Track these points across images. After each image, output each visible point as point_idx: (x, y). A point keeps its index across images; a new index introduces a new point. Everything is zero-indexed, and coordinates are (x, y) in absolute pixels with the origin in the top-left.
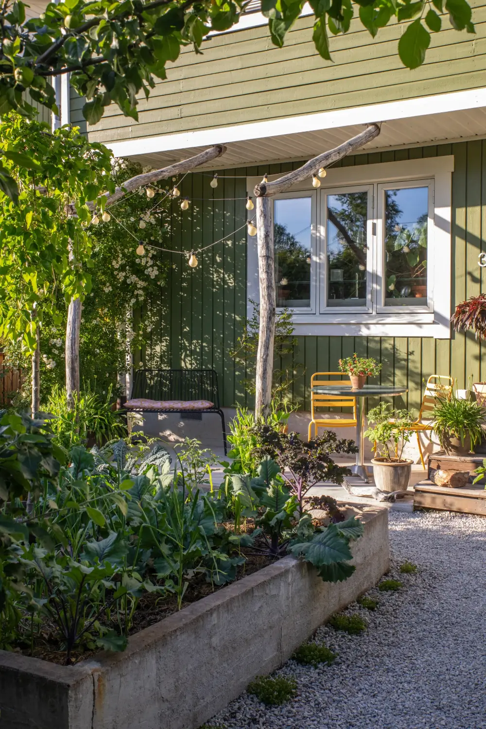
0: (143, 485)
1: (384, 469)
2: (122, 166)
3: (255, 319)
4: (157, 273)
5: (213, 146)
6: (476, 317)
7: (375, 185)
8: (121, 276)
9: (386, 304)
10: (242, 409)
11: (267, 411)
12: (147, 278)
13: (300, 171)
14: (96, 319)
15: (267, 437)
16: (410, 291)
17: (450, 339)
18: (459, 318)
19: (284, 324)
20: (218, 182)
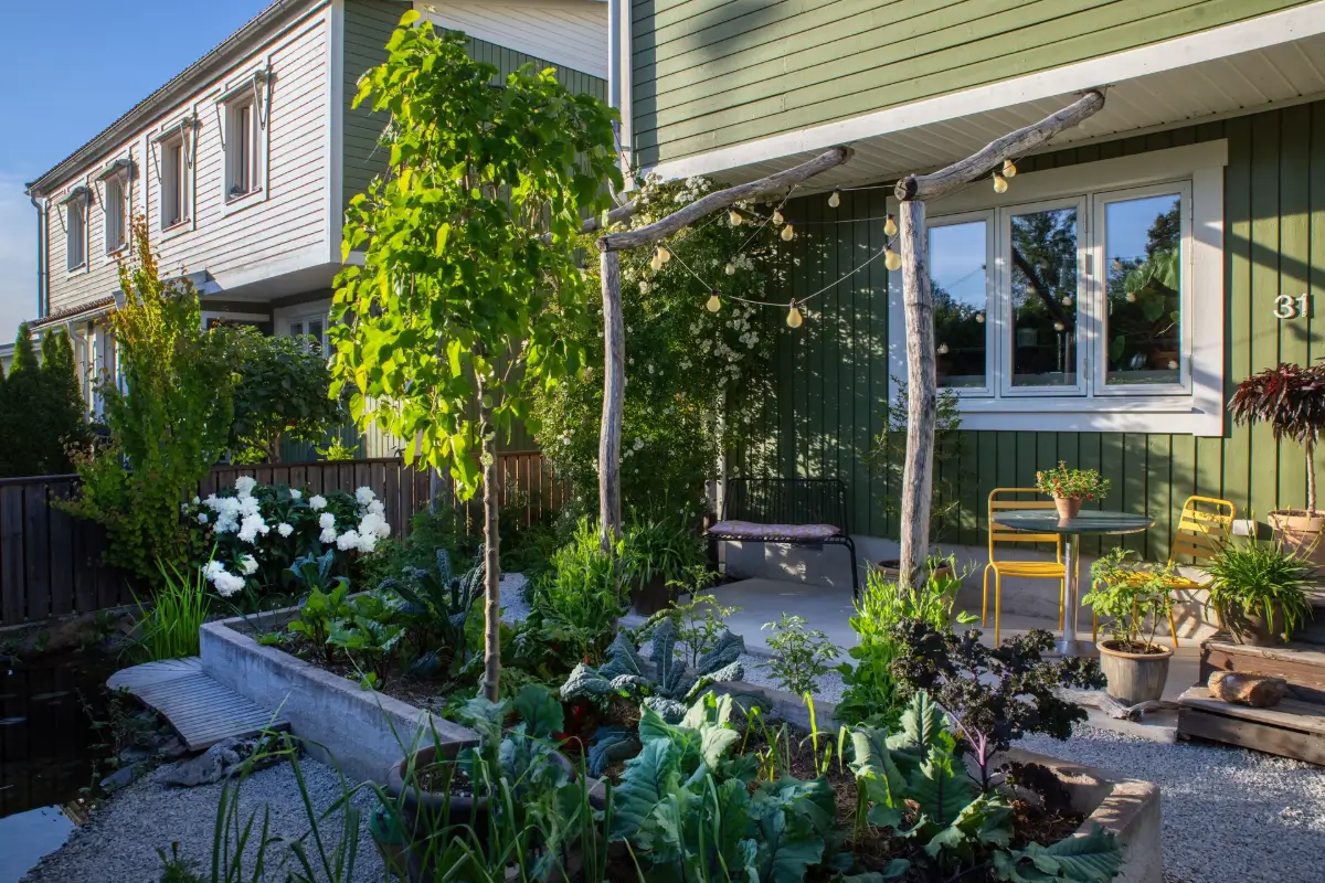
0: (664, 763)
1: (1121, 663)
2: (702, 188)
3: (901, 405)
4: (756, 340)
5: (832, 147)
6: (1279, 402)
7: (1090, 196)
8: (706, 347)
9: (1108, 381)
10: (877, 573)
11: (920, 577)
12: (741, 348)
13: (976, 159)
14: (668, 407)
15: (921, 645)
16: (1145, 360)
17: (1223, 438)
18: (1243, 404)
19: (946, 413)
20: (840, 198)
